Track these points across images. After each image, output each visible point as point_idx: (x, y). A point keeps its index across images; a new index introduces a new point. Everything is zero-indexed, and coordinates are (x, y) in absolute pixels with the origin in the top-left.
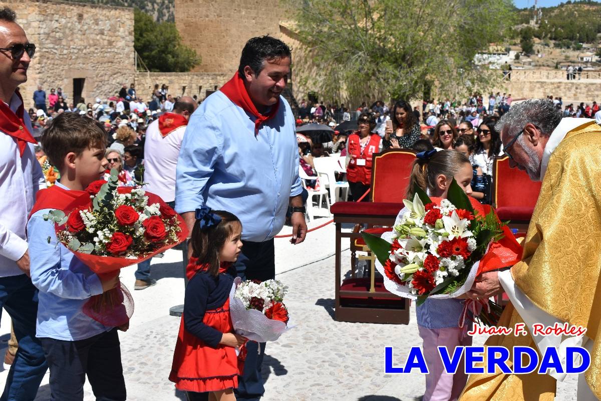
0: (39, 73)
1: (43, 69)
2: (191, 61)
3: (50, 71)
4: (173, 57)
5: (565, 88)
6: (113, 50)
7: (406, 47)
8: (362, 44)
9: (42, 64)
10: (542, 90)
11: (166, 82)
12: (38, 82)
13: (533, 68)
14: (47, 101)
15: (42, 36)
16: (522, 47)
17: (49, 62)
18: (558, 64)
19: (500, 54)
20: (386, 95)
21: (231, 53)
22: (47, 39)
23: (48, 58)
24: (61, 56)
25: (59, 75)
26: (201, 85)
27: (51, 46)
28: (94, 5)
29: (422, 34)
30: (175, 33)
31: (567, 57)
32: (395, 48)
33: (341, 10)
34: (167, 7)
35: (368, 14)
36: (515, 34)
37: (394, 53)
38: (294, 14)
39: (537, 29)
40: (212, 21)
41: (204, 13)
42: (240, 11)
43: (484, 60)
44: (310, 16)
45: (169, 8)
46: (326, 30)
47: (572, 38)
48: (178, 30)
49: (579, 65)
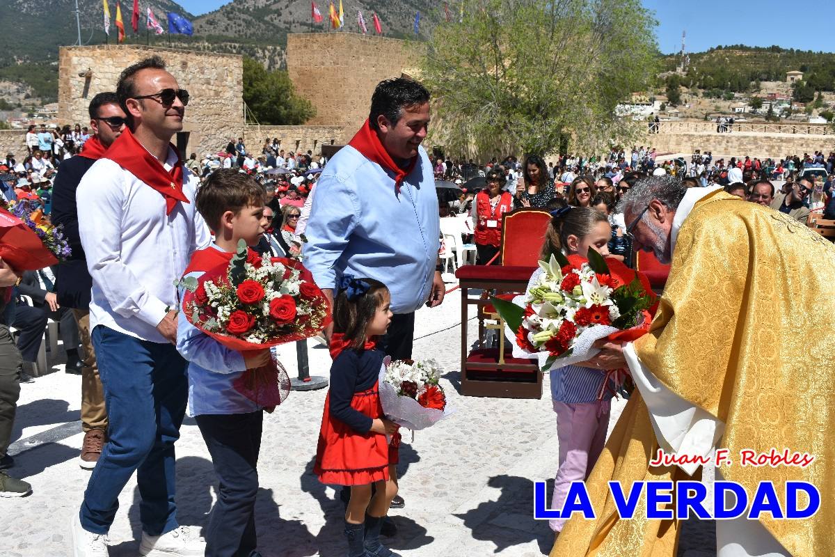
2: (304, 113)
4: (286, 109)
5: (715, 142)
6: (220, 101)
7: (540, 97)
8: (493, 95)
10: (689, 144)
11: (278, 136)
13: (680, 119)
16: (667, 97)
18: (707, 115)
19: (644, 105)
20: (518, 149)
21: (349, 104)
26: (316, 139)
28: (199, 52)
29: (558, 82)
30: (288, 82)
31: (717, 108)
32: (529, 98)
33: (470, 56)
34: (280, 55)
35: (499, 60)
36: (661, 83)
37: (529, 103)
38: (417, 61)
39: (684, 77)
40: (328, 69)
41: (320, 60)
42: (358, 58)
43: (627, 111)
44: (436, 64)
45: (282, 55)
46: (452, 78)
47: (722, 87)
48: (292, 79)
49: (731, 116)
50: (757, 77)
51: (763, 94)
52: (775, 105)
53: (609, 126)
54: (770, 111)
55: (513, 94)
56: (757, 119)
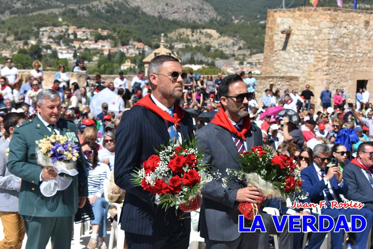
0: (327, 74)
1: (330, 71)
3: (337, 73)
9: (329, 66)
12: (325, 82)
14: (332, 100)
15: (331, 42)
17: (336, 64)
22: (335, 44)
23: (335, 61)
24: (347, 60)
25: (344, 77)
27: (339, 50)
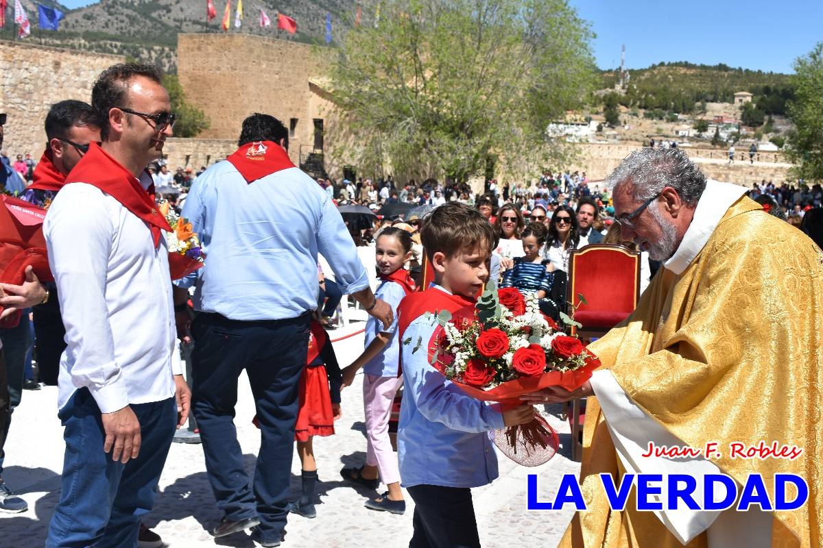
2: (197, 124)
7: (465, 114)
8: (411, 108)
11: (165, 150)
13: (618, 142)
16: (605, 116)
19: (578, 125)
20: (439, 171)
26: (210, 154)
28: (74, 50)
29: (485, 97)
30: (177, 89)
31: (659, 130)
32: (452, 114)
33: (386, 66)
34: (168, 56)
35: (419, 71)
36: (598, 101)
37: (451, 120)
38: (327, 69)
39: (623, 95)
40: (224, 75)
41: (215, 65)
42: (259, 64)
43: (561, 131)
44: (348, 73)
45: (170, 57)
46: (366, 89)
47: (665, 108)
48: (182, 85)
49: (673, 140)
50: (702, 98)
51: (709, 116)
52: (723, 129)
53: (540, 148)
54: (717, 135)
55: (435, 109)
56: (701, 143)
